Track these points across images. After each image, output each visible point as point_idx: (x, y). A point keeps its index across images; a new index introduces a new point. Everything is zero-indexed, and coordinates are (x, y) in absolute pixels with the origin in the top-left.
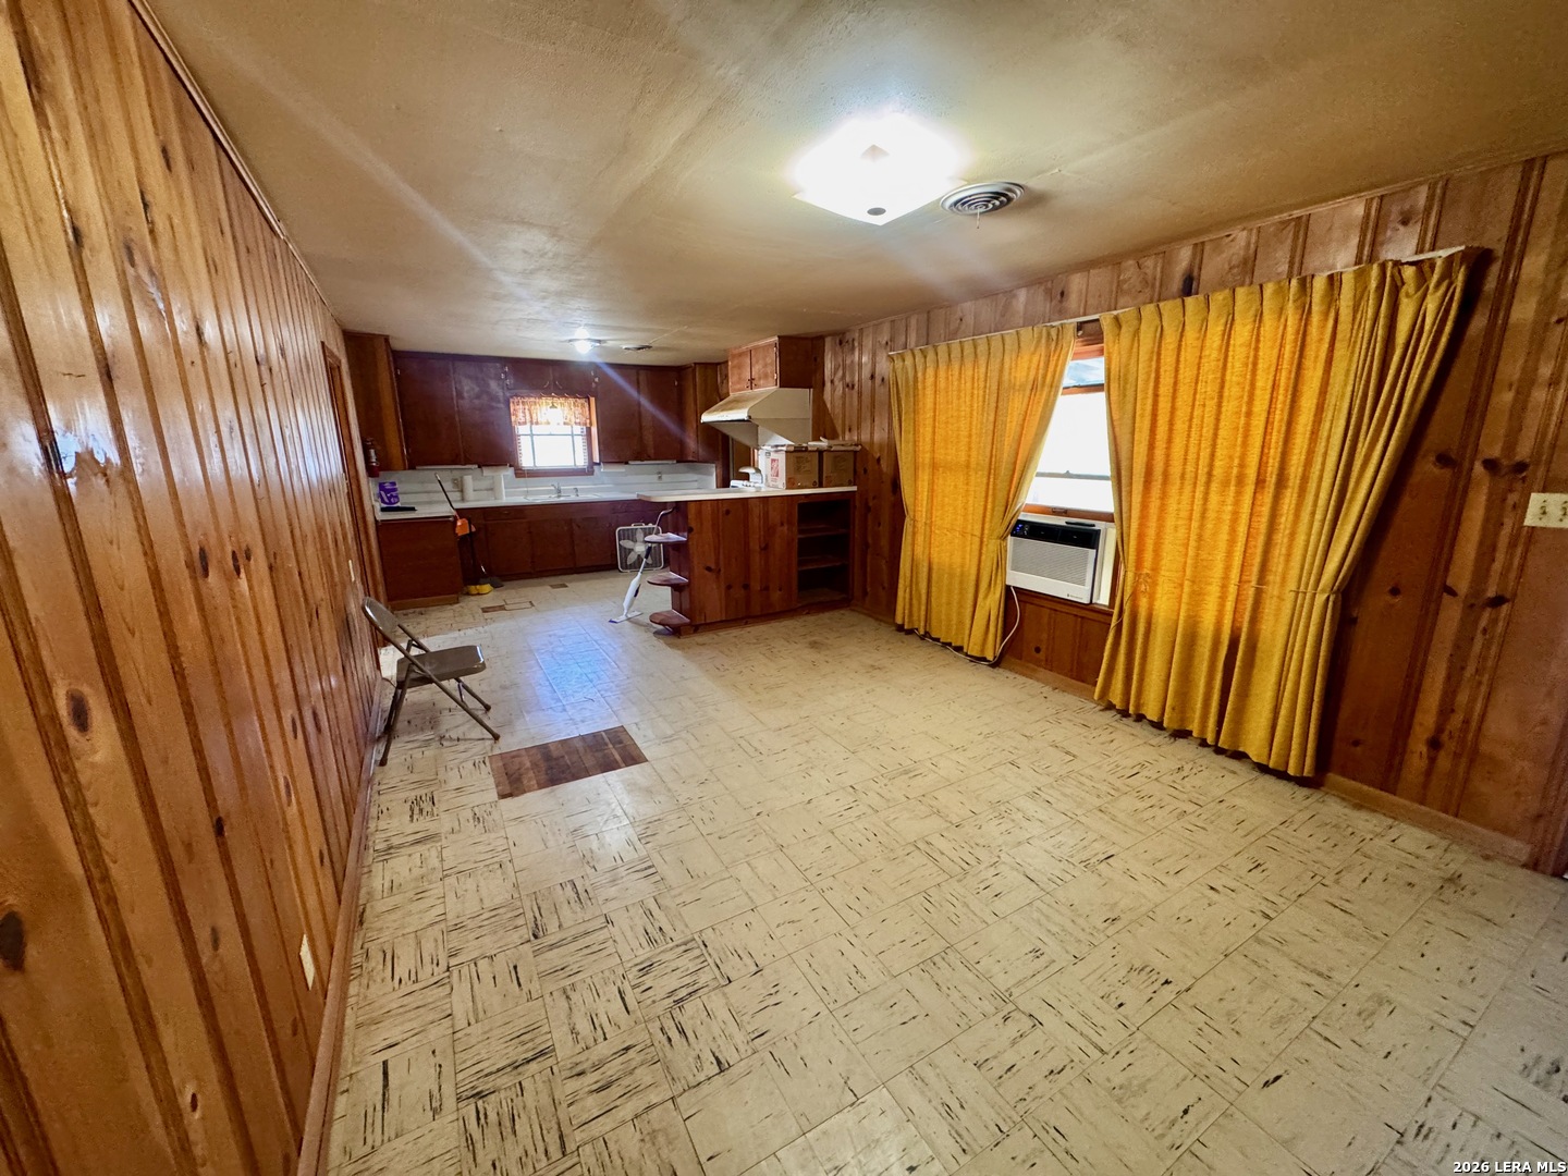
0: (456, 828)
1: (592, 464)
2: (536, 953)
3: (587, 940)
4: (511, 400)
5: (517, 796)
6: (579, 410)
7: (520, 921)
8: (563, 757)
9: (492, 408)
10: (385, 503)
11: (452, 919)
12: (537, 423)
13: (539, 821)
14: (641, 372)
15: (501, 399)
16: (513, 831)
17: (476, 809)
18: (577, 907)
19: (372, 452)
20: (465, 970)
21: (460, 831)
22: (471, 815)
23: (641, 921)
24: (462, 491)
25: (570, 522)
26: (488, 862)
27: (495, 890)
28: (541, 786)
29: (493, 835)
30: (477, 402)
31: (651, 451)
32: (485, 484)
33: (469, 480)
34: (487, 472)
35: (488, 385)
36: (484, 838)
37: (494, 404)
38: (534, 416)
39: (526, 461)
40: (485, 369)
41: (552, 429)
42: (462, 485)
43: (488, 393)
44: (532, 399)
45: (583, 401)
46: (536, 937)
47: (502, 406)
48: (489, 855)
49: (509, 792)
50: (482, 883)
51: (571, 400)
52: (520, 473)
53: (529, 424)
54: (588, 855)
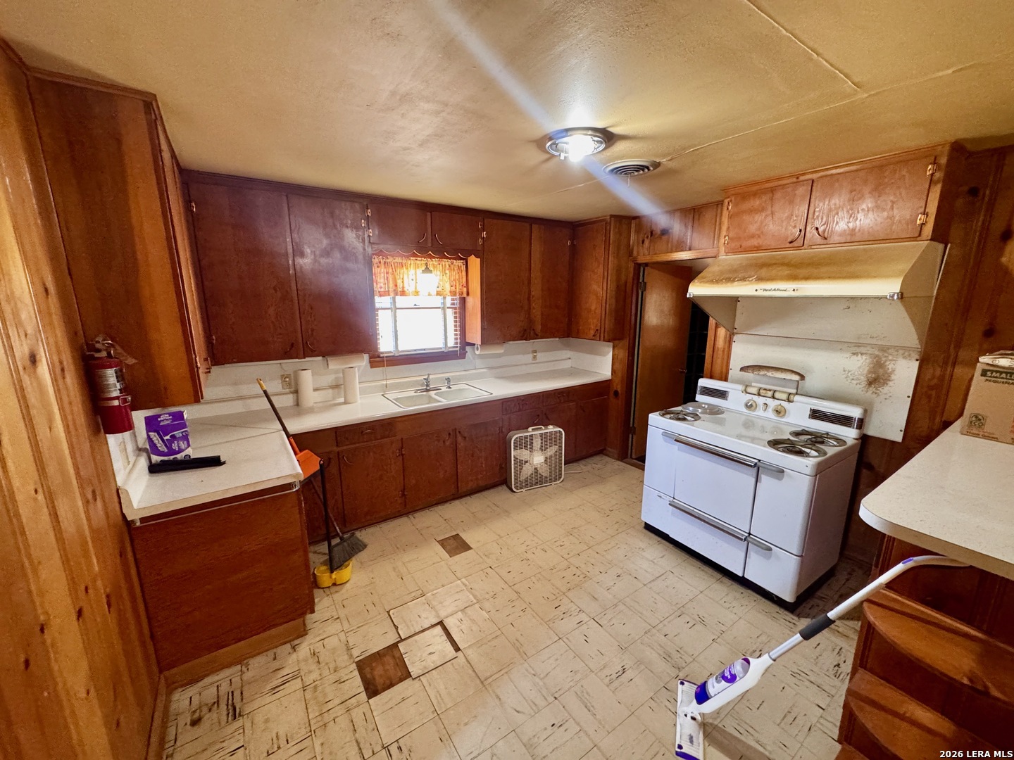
1: (465, 344)
4: (375, 260)
6: (455, 275)
9: (348, 270)
10: (162, 454)
12: (403, 293)
14: (535, 227)
15: (361, 257)
19: (110, 375)
24: (296, 392)
25: (455, 433)
30: (324, 261)
31: (538, 328)
32: (328, 379)
33: (308, 379)
34: (335, 364)
35: (342, 238)
37: (350, 265)
38: (399, 282)
39: (385, 345)
40: (337, 212)
41: (420, 301)
42: (297, 384)
43: (342, 249)
44: (399, 260)
45: (459, 263)
47: (361, 266)
51: (446, 262)
52: (378, 360)
53: (392, 294)
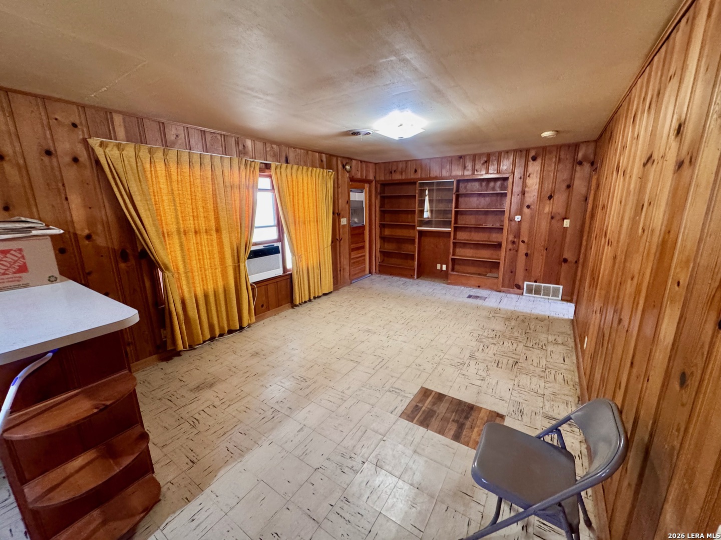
0: (533, 414)
2: (519, 359)
3: (503, 354)
5: (495, 412)
7: (519, 367)
8: (453, 421)
11: (543, 380)
13: (494, 393)
16: (507, 396)
17: (520, 419)
18: (500, 361)
20: (541, 367)
21: (532, 412)
22: (524, 417)
23: (486, 351)
26: (524, 390)
27: (524, 380)
28: (480, 409)
29: (517, 399)
36: (521, 401)
46: (517, 362)
48: (521, 392)
49: (498, 418)
50: (528, 384)
54: (485, 370)
